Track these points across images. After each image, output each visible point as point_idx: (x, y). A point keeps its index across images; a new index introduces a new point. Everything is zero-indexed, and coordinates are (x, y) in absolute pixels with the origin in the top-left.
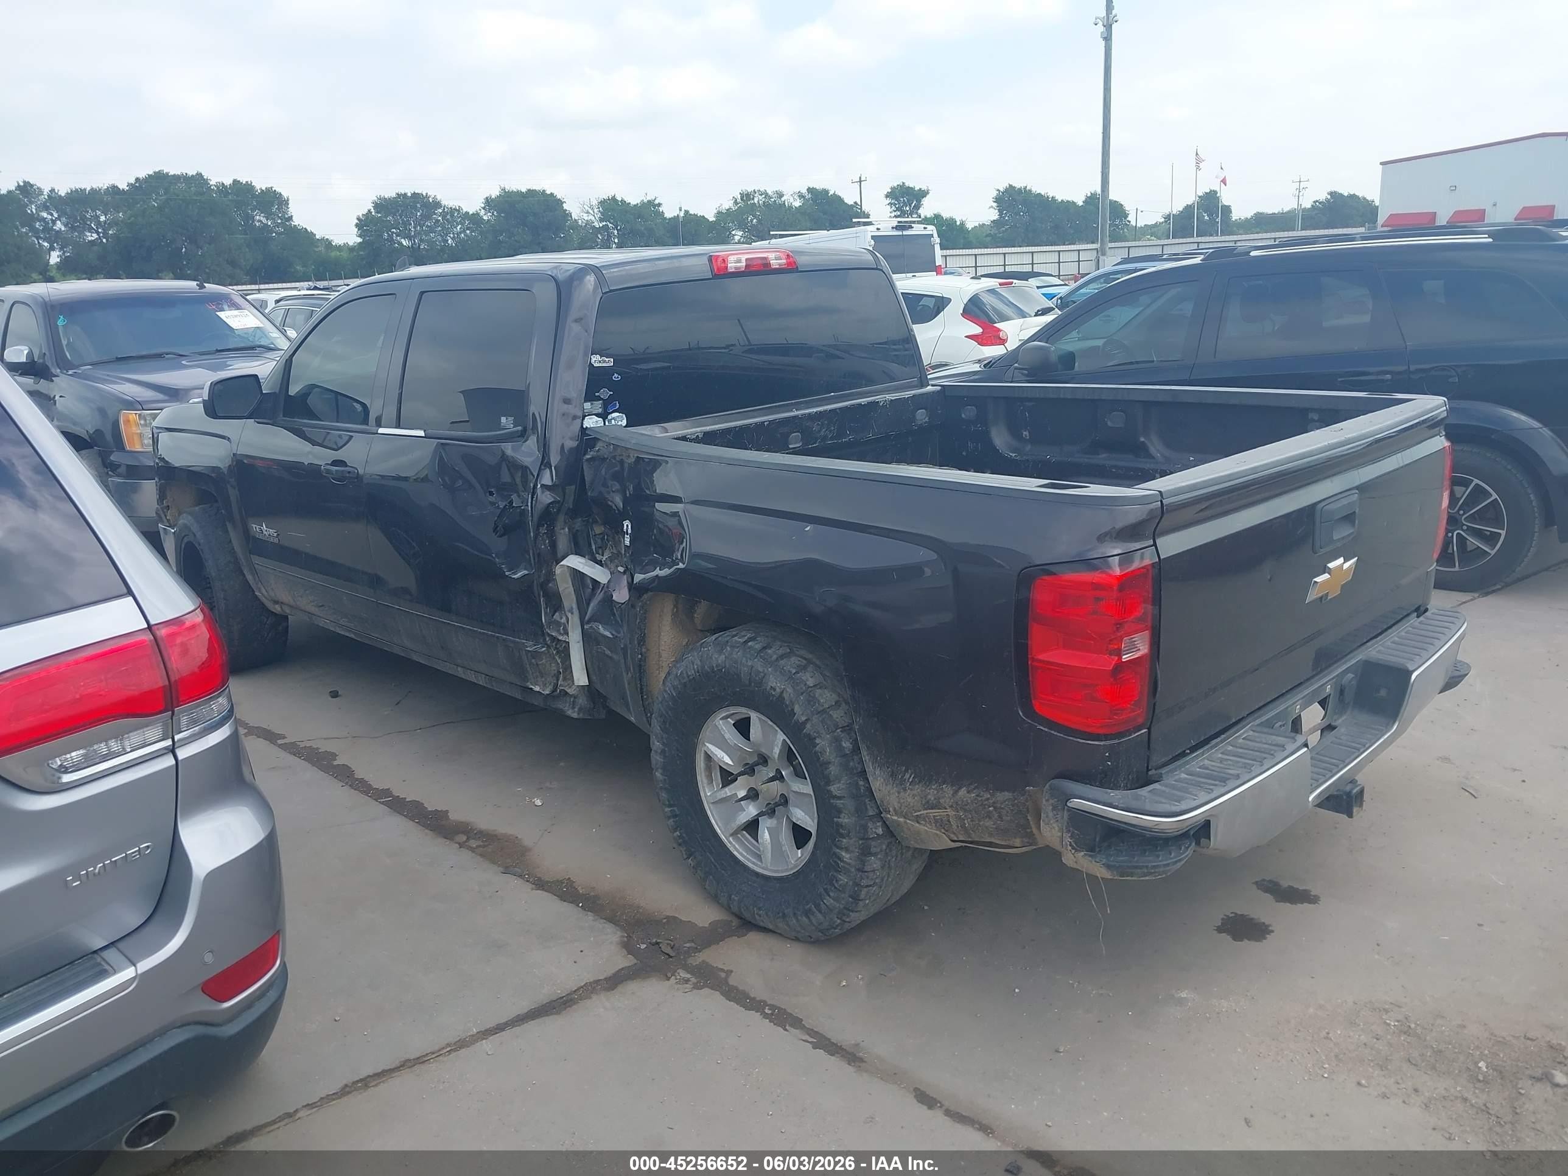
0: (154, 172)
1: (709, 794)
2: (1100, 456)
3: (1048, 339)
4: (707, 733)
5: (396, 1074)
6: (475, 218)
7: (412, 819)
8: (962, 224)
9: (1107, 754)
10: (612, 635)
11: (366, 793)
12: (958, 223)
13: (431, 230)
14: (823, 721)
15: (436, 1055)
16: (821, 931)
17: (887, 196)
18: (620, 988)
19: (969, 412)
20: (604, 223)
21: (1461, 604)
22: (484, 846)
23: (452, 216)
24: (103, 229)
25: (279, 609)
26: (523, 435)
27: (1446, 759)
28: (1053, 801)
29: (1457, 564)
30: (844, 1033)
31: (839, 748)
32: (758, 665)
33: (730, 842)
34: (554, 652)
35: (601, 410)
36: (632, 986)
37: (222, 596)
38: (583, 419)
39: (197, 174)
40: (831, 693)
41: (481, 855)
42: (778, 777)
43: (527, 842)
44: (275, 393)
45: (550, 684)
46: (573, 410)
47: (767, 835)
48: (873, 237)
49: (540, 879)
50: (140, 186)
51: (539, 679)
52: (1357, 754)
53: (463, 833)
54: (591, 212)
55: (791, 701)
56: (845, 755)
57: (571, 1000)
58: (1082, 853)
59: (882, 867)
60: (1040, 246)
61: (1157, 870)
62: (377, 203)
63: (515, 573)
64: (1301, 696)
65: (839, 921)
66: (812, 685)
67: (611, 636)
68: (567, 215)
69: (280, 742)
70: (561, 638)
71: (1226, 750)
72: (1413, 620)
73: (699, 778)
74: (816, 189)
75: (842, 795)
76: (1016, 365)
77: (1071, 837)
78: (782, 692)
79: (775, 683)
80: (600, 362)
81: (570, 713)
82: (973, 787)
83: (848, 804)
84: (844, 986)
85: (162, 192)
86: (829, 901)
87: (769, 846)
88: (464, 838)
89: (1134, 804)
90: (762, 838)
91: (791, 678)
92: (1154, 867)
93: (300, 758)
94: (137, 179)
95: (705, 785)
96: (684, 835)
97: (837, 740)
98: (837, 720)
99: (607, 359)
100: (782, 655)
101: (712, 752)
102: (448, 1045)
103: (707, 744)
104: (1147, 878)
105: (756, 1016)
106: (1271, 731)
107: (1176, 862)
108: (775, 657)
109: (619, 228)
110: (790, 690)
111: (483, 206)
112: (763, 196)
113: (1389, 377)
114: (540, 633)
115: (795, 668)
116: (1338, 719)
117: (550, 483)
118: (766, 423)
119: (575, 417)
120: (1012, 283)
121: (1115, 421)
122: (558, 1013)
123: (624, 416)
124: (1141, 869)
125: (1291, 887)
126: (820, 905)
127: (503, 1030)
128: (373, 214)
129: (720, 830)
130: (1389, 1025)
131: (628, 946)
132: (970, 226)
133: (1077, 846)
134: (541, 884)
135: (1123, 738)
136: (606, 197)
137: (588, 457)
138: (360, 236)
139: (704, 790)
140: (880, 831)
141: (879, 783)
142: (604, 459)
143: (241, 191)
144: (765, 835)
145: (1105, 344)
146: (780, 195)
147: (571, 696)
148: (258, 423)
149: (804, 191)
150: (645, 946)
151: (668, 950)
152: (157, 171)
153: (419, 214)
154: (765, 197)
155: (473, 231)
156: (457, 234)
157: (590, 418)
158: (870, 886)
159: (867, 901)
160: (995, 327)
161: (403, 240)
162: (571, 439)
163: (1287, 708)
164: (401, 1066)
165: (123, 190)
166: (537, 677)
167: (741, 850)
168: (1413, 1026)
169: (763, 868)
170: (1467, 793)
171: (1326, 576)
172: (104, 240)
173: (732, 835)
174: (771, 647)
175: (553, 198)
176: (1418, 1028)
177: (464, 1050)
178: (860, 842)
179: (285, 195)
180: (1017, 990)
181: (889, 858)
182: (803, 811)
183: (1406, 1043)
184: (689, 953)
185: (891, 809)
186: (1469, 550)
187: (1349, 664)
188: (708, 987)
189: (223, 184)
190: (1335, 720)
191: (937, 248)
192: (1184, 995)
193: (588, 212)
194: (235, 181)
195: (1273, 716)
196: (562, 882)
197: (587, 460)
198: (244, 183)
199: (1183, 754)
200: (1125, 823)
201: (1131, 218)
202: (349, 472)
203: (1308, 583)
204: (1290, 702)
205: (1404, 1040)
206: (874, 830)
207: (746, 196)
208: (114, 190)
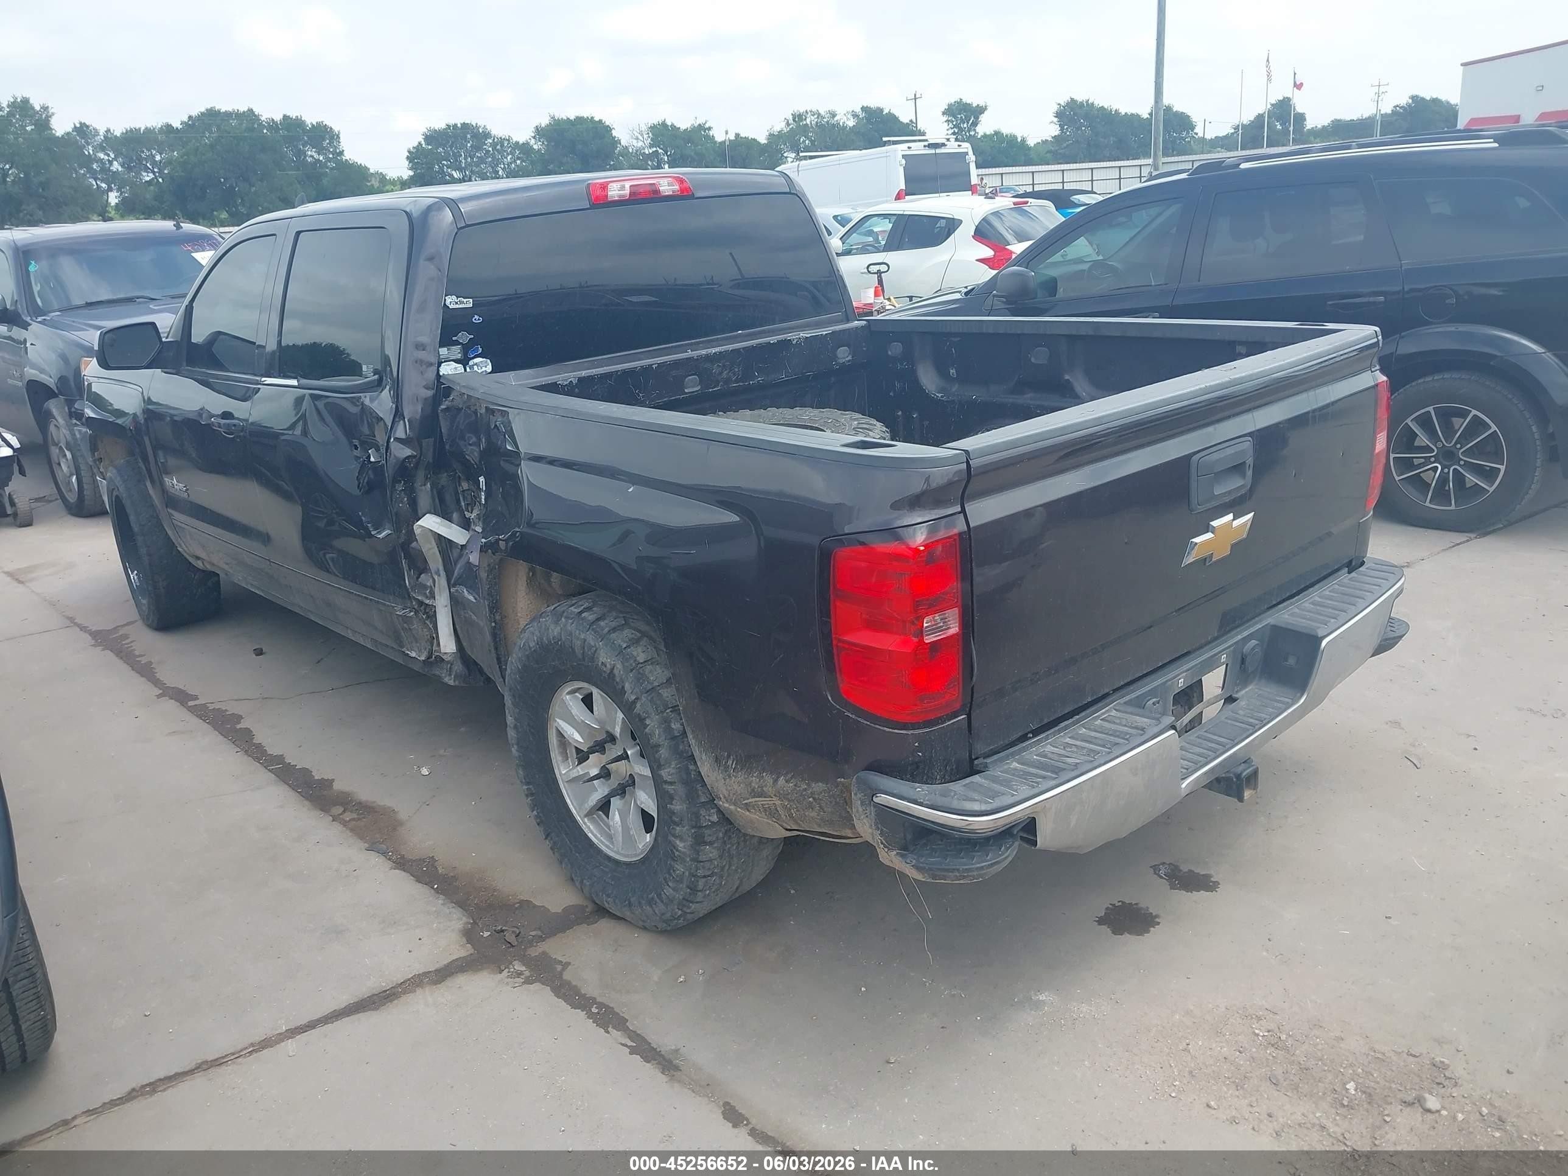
0: (207, 110)
1: (563, 772)
2: (1026, 396)
3: (1028, 263)
4: (557, 708)
5: (188, 1078)
6: (525, 148)
7: (294, 788)
8: (1024, 140)
9: (916, 744)
10: (476, 599)
11: (257, 759)
12: (1019, 140)
13: (482, 160)
14: (651, 701)
15: (237, 1055)
16: (664, 921)
17: (944, 113)
18: (449, 982)
19: (896, 349)
20: (654, 149)
21: (1453, 546)
22: (359, 819)
23: (502, 145)
24: (159, 169)
25: (201, 565)
26: (379, 384)
27: (1396, 724)
28: (860, 796)
29: (1453, 502)
30: (664, 1039)
31: (668, 729)
32: (591, 638)
33: (585, 823)
34: (424, 617)
35: (460, 355)
36: (461, 979)
37: (145, 552)
38: (439, 366)
39: (249, 110)
40: (663, 669)
41: (352, 830)
42: (625, 757)
43: (402, 816)
44: (176, 341)
45: (425, 649)
46: (427, 356)
47: (617, 817)
48: (904, 156)
49: (403, 857)
50: (194, 124)
51: (414, 644)
52: (1251, 731)
53: (341, 804)
54: (641, 138)
55: (621, 679)
56: (674, 738)
57: (394, 994)
58: (895, 852)
59: (721, 857)
60: (1103, 161)
61: (970, 874)
62: (427, 135)
63: (379, 533)
64: (1185, 667)
65: (680, 912)
66: (641, 661)
67: (474, 601)
68: (615, 142)
69: (191, 703)
70: (427, 602)
71: (1077, 733)
72: (1344, 576)
73: (553, 755)
74: (870, 108)
75: (673, 780)
76: (995, 292)
77: (881, 834)
78: (613, 668)
79: (606, 658)
80: (457, 303)
81: (446, 680)
82: (790, 776)
83: (679, 790)
84: (681, 982)
85: (214, 129)
86: (668, 891)
87: (620, 829)
88: (341, 809)
89: (940, 801)
90: (613, 819)
91: (621, 653)
92: (968, 870)
93: (204, 721)
94: (190, 117)
95: (559, 762)
96: (541, 815)
97: (666, 721)
98: (667, 699)
99: (465, 300)
100: (615, 628)
101: (562, 728)
102: (252, 1045)
103: (558, 720)
104: (962, 882)
105: (581, 1014)
106: (1140, 711)
107: (992, 865)
108: (606, 630)
109: (669, 153)
110: (619, 666)
111: (533, 135)
112: (816, 116)
113: (1382, 298)
114: (406, 596)
115: (625, 642)
116: (1241, 690)
117: (403, 436)
118: (654, 366)
119: (431, 364)
120: (1027, 202)
121: (1039, 357)
122: (376, 1009)
123: (489, 361)
124: (952, 872)
125: (1190, 871)
126: (660, 894)
127: (314, 1027)
128: (424, 146)
129: (575, 809)
130: (1258, 1035)
131: (469, 935)
132: (1031, 142)
133: (889, 846)
134: (402, 863)
135: (935, 726)
136: (656, 123)
137: (443, 407)
138: (411, 169)
139: (559, 769)
140: (715, 818)
141: (706, 767)
142: (459, 410)
143: (292, 127)
144: (616, 817)
145: (1090, 268)
146: (833, 115)
147: (448, 662)
148: (165, 373)
149: (858, 110)
150: (489, 933)
151: (511, 938)
152: (209, 107)
153: (469, 145)
154: (818, 118)
155: (524, 161)
156: (508, 164)
157: (448, 365)
158: (709, 876)
159: (708, 892)
160: (1008, 250)
161: (453, 172)
162: (427, 387)
163: (1167, 681)
164: (196, 1069)
165: (177, 128)
166: (412, 642)
167: (595, 832)
168: (1283, 1037)
169: (615, 852)
170: (1409, 763)
171: (1209, 536)
172: (160, 180)
173: (586, 816)
174: (605, 619)
175: (601, 125)
176: (1290, 1039)
177: (266, 1050)
178: (693, 831)
179: (336, 129)
180: (863, 989)
181: (728, 846)
182: (646, 794)
183: (1271, 1058)
184: (531, 943)
185: (721, 796)
186: (1467, 486)
187: (1252, 630)
188: (540, 981)
189: (273, 120)
190: (1237, 692)
191: (973, 166)
192: (1042, 997)
193: (637, 139)
194: (285, 116)
195: (1146, 692)
196: (424, 860)
197: (442, 410)
198: (294, 117)
199: (1024, 738)
200: (932, 822)
201: (1199, 130)
202: (235, 425)
203: (1184, 546)
204: (1170, 676)
205: (1270, 1054)
206: (707, 817)
207: (798, 117)
208: (168, 129)
